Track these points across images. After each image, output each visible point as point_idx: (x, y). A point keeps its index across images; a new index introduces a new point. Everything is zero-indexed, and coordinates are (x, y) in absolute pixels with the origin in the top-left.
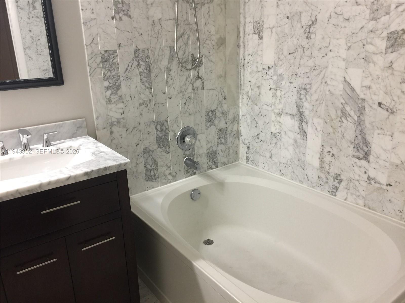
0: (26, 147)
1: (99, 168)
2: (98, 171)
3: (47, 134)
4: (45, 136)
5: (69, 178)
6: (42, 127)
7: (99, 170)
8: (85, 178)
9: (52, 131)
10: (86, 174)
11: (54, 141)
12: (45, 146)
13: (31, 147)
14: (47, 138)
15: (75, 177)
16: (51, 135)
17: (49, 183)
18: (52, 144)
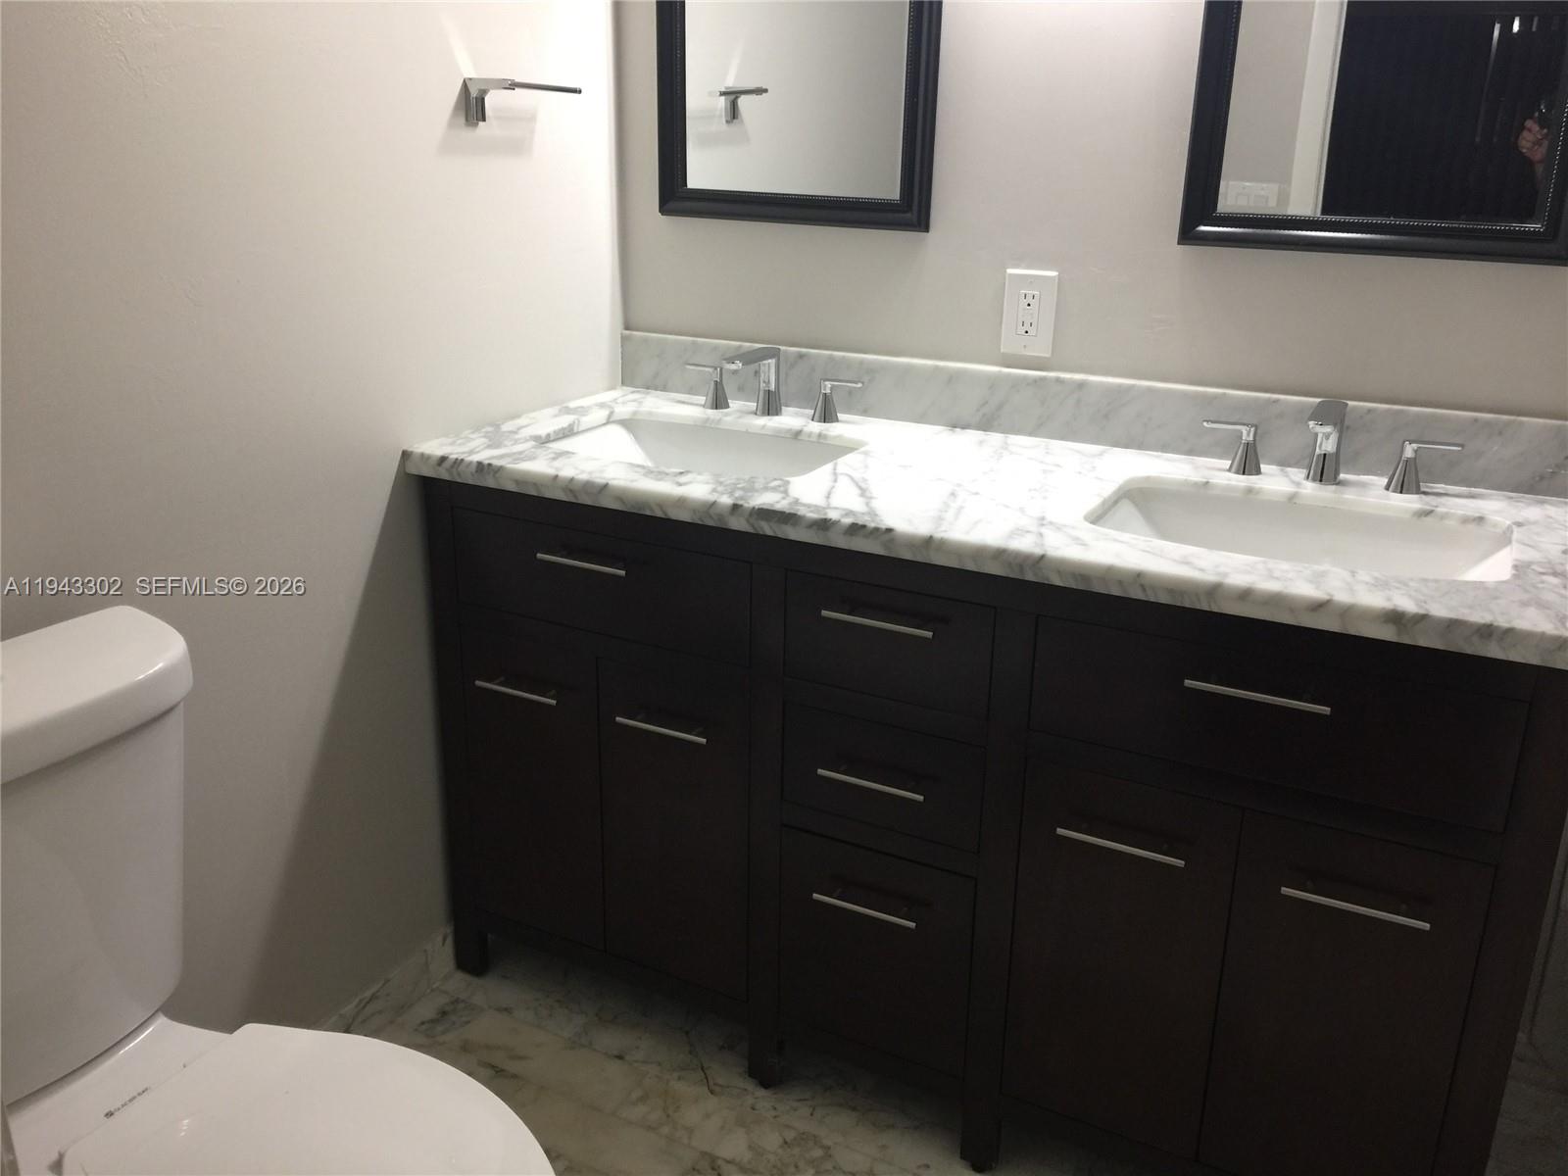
0: (1325, 471)
1: (1461, 617)
2: (1448, 626)
3: (1415, 446)
4: (1409, 451)
5: (1319, 606)
6: (1418, 415)
7: (1453, 625)
8: (1387, 633)
9: (1451, 441)
10: (1395, 617)
11: (1446, 484)
12: (1391, 489)
13: (1342, 476)
14: (1415, 458)
15: (1347, 611)
16: (1444, 454)
17: (1245, 594)
18: (1423, 489)
